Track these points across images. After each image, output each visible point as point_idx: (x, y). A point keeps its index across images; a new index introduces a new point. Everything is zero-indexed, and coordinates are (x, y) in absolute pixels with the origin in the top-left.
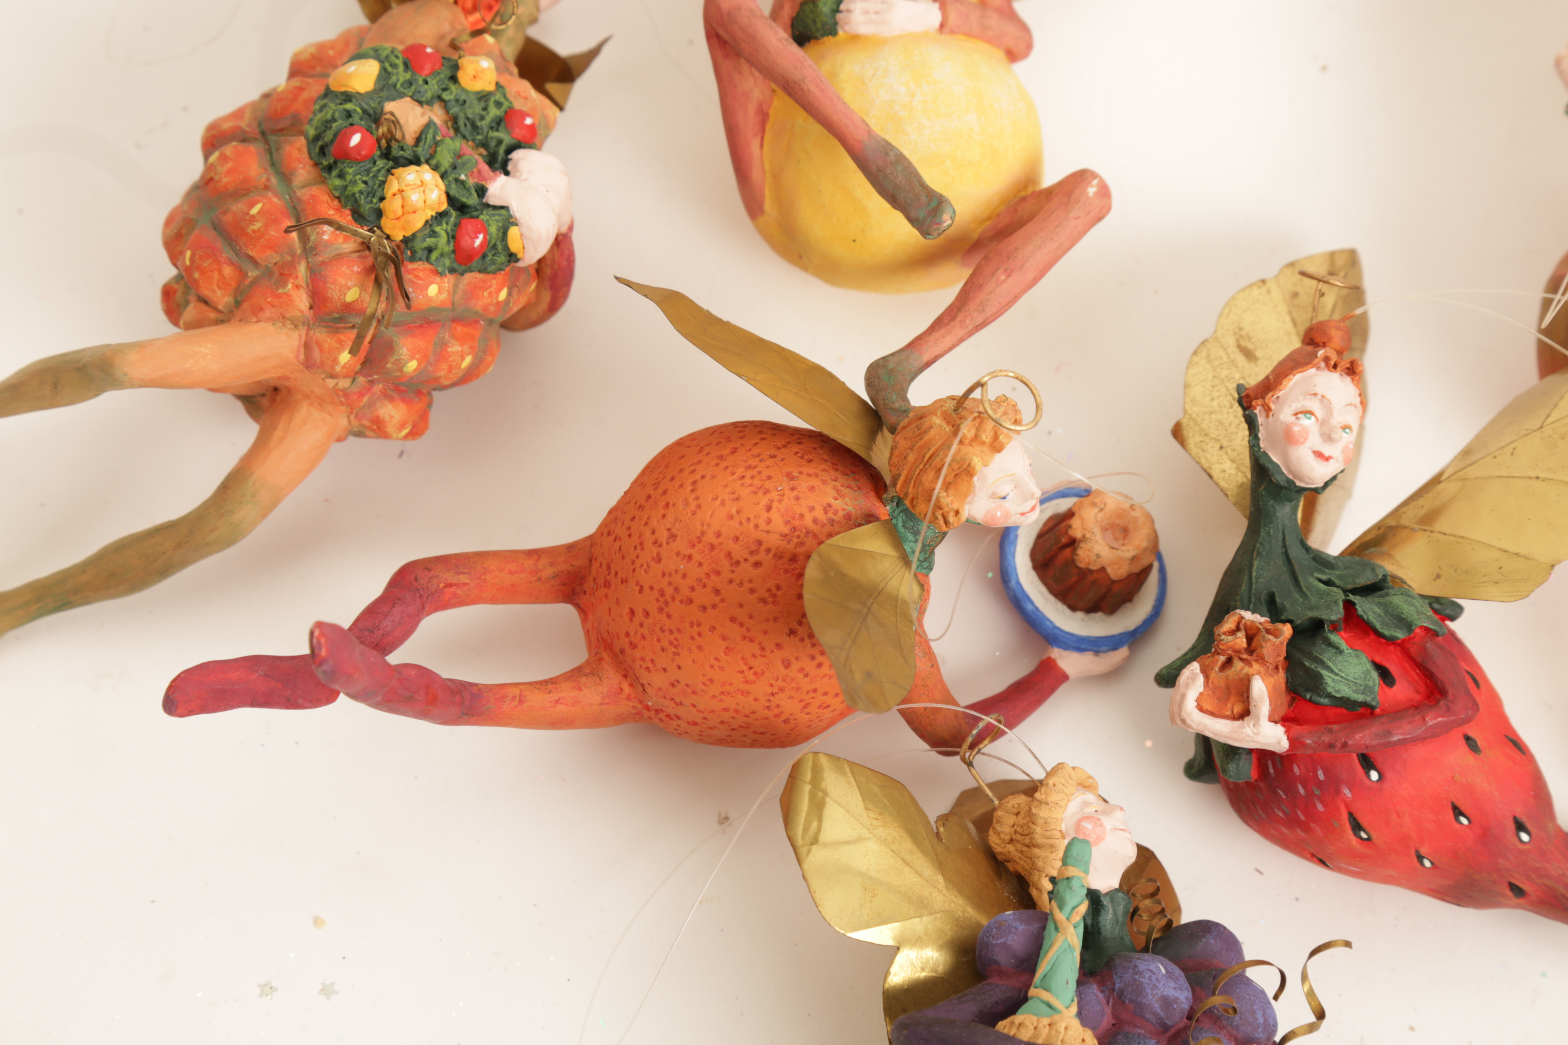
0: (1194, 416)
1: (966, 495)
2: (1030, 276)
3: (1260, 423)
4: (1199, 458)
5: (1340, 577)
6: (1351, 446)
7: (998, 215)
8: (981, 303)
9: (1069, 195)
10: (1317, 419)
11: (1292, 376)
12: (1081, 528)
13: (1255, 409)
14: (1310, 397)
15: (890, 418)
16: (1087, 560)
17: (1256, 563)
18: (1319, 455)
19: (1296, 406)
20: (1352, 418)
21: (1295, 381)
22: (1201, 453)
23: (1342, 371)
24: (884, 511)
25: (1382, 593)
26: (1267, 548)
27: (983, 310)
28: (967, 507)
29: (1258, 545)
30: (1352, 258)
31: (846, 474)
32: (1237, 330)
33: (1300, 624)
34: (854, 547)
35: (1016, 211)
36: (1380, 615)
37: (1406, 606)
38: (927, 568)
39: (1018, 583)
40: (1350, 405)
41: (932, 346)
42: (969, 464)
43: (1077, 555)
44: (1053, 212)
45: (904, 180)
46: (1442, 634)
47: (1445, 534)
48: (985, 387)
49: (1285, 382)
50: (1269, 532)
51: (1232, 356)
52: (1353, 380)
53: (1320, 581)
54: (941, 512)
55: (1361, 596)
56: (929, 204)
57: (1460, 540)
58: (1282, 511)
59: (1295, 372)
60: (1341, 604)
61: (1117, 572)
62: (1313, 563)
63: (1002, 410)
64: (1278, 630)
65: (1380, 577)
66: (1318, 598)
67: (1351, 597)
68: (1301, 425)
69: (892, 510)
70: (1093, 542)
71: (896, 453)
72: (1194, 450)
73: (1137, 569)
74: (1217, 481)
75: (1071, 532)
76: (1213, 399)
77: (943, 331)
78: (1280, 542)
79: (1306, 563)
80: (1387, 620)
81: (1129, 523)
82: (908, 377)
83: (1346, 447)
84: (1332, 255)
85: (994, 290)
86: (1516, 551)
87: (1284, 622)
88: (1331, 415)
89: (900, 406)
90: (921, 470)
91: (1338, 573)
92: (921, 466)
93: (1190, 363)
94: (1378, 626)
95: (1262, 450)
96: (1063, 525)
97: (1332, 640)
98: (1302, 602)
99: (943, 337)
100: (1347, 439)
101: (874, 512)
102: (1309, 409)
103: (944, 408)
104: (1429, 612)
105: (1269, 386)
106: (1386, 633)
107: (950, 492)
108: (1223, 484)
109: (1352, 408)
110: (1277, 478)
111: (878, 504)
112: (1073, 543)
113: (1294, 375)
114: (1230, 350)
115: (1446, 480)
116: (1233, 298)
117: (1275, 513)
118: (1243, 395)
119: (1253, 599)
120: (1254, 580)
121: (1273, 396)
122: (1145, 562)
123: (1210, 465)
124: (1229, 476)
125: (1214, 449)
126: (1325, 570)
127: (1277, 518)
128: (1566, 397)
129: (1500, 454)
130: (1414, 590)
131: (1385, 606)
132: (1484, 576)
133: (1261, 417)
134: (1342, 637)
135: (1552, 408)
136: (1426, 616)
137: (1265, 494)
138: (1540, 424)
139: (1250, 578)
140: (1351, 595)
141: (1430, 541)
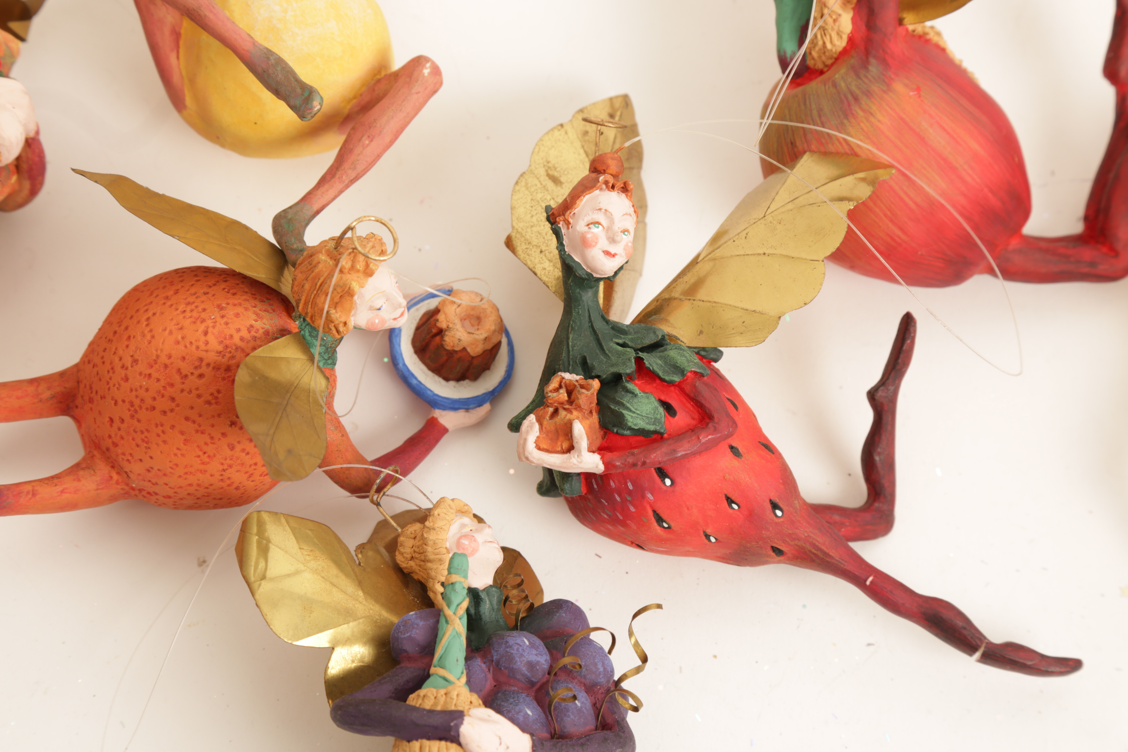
0: (520, 230)
1: (350, 311)
2: (388, 139)
3: (563, 234)
4: (526, 261)
5: (632, 340)
6: (630, 244)
7: (361, 95)
8: (353, 163)
9: (410, 76)
10: (603, 227)
11: (582, 198)
12: (445, 320)
13: (559, 224)
14: (597, 211)
15: (291, 256)
16: (452, 344)
17: (571, 336)
18: (607, 253)
19: (588, 219)
20: (630, 224)
21: (585, 201)
22: (527, 257)
23: (618, 190)
24: (294, 326)
25: (662, 348)
26: (578, 324)
27: (355, 168)
28: (352, 318)
29: (571, 323)
30: (626, 101)
31: (263, 301)
32: (545, 163)
33: (606, 378)
34: (273, 356)
35: (374, 90)
36: (661, 366)
37: (679, 357)
38: (331, 364)
39: (404, 365)
40: (626, 214)
41: (319, 198)
42: (349, 288)
43: (444, 341)
44: (400, 90)
45: (283, 78)
46: (707, 375)
47: (703, 301)
48: (354, 230)
49: (578, 202)
50: (579, 312)
51: (544, 183)
52: (627, 196)
53: (618, 344)
54: (333, 325)
55: (648, 353)
56: (303, 95)
57: (714, 304)
58: (587, 296)
59: (584, 194)
60: (633, 361)
61: (474, 351)
62: (612, 332)
63: (371, 244)
64: (589, 385)
65: (660, 337)
66: (617, 357)
67: (641, 354)
68: (593, 233)
69: (300, 324)
70: (455, 330)
71: (296, 283)
72: (522, 256)
73: (489, 346)
74: (540, 277)
75: (439, 325)
76: (532, 216)
77: (326, 186)
78: (587, 319)
79: (607, 332)
80: (667, 369)
81: (480, 313)
82: (304, 224)
83: (627, 245)
84: (611, 99)
85: (361, 152)
86: (753, 309)
87: (593, 378)
88: (613, 223)
89: (298, 247)
90: (315, 295)
91: (630, 337)
92: (315, 292)
93: (514, 191)
94: (661, 374)
95: (567, 253)
96: (432, 320)
97: (628, 388)
98: (606, 362)
99: (327, 191)
100: (627, 239)
101: (286, 327)
102: (597, 220)
103: (327, 248)
104: (695, 360)
105: (567, 206)
106: (667, 378)
107: (338, 310)
108: (545, 278)
109: (628, 217)
110: (580, 273)
111: (289, 321)
112: (441, 332)
113: (584, 196)
114: (542, 179)
115: (701, 261)
116: (541, 140)
117: (581, 298)
118: (550, 214)
119: (571, 363)
120: (571, 349)
121: (570, 213)
122: (495, 341)
123: (534, 265)
124: (549, 272)
125: (536, 253)
126: (621, 336)
127: (583, 301)
128: (780, 193)
129: (737, 239)
130: (685, 344)
131: (665, 359)
132: (733, 329)
133: (563, 229)
134: (636, 385)
135: (771, 201)
136: (695, 363)
137: (573, 284)
138: (764, 213)
139: (568, 347)
140: (640, 353)
141: (693, 308)
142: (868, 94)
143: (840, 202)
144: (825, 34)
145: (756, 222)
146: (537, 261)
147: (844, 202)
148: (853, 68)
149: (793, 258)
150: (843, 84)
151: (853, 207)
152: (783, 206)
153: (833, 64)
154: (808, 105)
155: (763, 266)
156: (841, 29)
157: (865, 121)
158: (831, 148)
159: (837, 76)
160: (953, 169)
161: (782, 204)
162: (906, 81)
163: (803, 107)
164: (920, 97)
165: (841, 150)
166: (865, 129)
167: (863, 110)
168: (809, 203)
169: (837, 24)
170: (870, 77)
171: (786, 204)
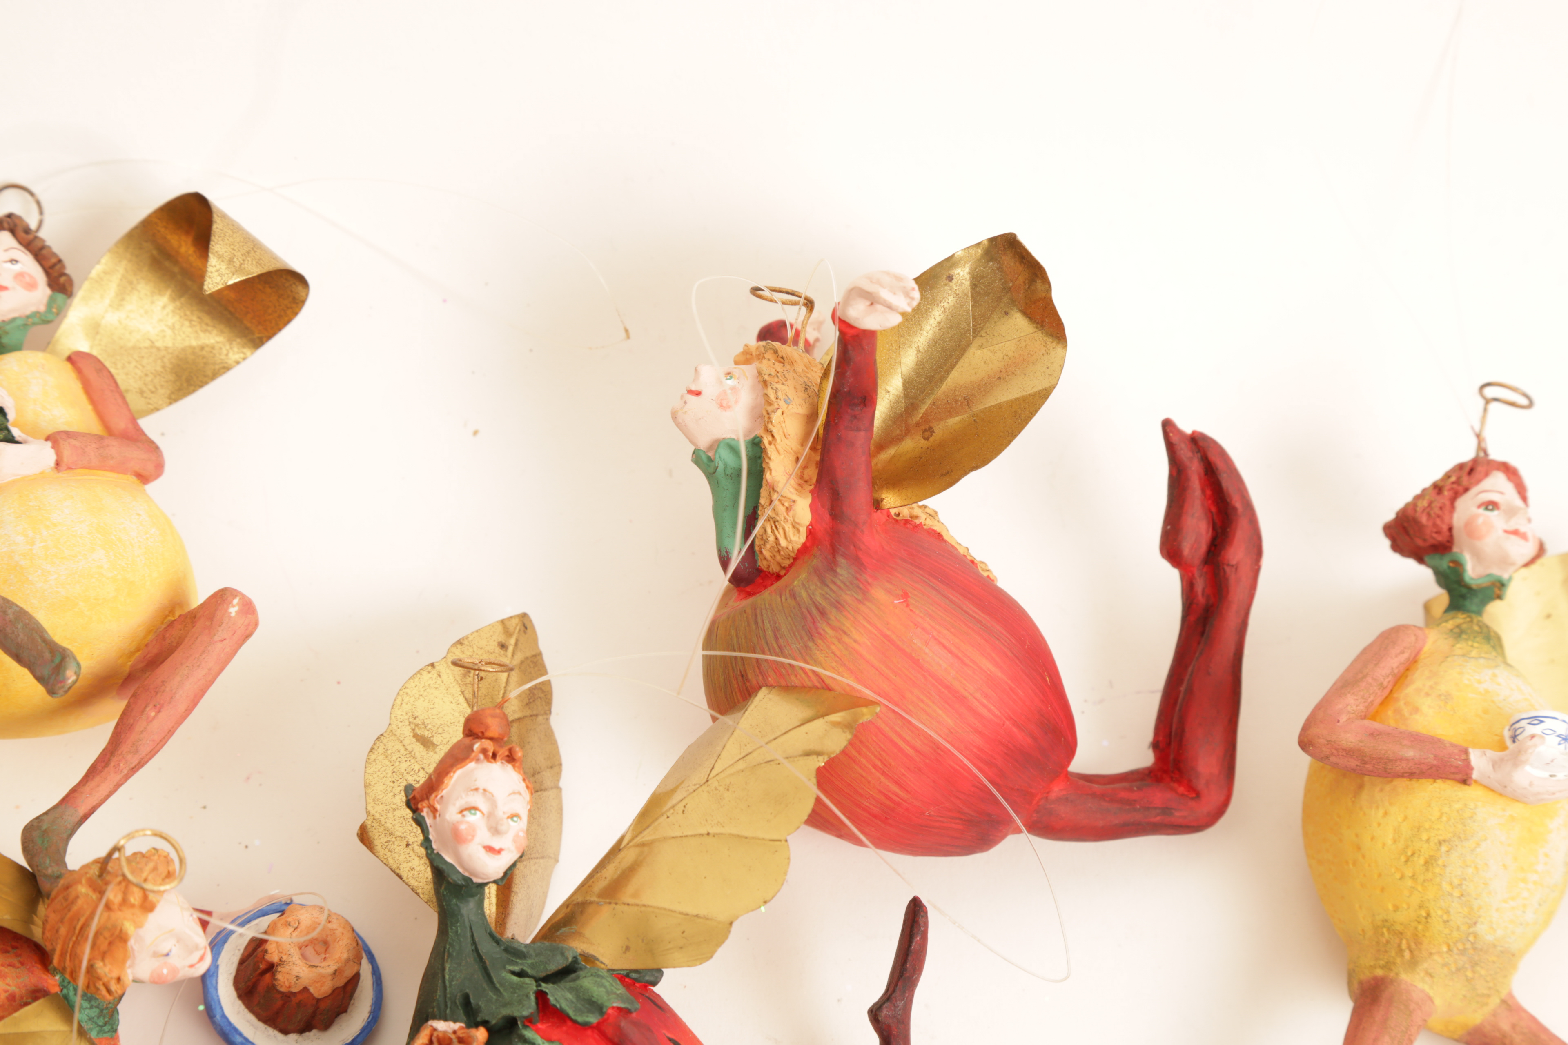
0: (377, 816)
1: (124, 961)
2: (182, 708)
3: (428, 825)
4: (387, 859)
5: (532, 966)
6: (522, 834)
7: (147, 645)
8: (134, 744)
9: (211, 618)
10: (482, 813)
11: (452, 774)
12: (277, 951)
13: (422, 811)
14: (472, 792)
15: (45, 886)
16: (287, 984)
17: (447, 966)
18: (490, 849)
19: (460, 803)
20: (521, 804)
21: (457, 776)
22: (389, 854)
23: (502, 759)
24: (52, 983)
25: (573, 976)
26: (457, 948)
27: (137, 751)
28: (129, 971)
29: (448, 947)
30: (524, 622)
32: (411, 720)
33: (495, 1024)
35: (164, 638)
36: (572, 1002)
37: (595, 988)
38: (109, 1032)
39: (224, 1016)
40: (514, 793)
41: (87, 797)
42: (121, 931)
43: (276, 980)
44: (197, 638)
45: (26, 638)
46: (635, 1010)
47: (628, 904)
48: (122, 851)
49: (446, 781)
50: (457, 931)
51: (409, 748)
52: (514, 766)
53: (514, 973)
54: (101, 983)
55: (554, 983)
56: (52, 661)
57: (643, 909)
58: (467, 909)
59: (454, 769)
60: (532, 997)
61: (320, 990)
62: (505, 956)
63: (151, 865)
64: (470, 1037)
65: (570, 959)
66: (512, 993)
67: (544, 987)
68: (468, 822)
69: (61, 979)
70: (291, 964)
71: (48, 927)
72: (381, 852)
73: (341, 982)
74: (407, 881)
75: (268, 957)
76: (394, 796)
77: (97, 779)
78: (469, 940)
79: (498, 956)
80: (579, 1005)
81: (327, 936)
82: (65, 835)
83: (517, 836)
84: (502, 622)
85: (145, 728)
86: (695, 912)
87: (477, 1025)
88: (496, 807)
89: (53, 872)
90: (74, 943)
91: (529, 961)
92: (74, 939)
93: (368, 761)
94: (571, 1013)
95: (435, 852)
96: (260, 949)
97: (526, 1037)
98: (497, 1000)
99: (98, 786)
100: (519, 827)
101: (40, 986)
102: (473, 805)
103: (88, 876)
104: (618, 989)
105: (433, 785)
106: (580, 1019)
107: (107, 961)
108: (413, 883)
109: (517, 796)
110: (454, 878)
111: (45, 977)
112: (271, 968)
113: (454, 772)
114: (406, 742)
115: (625, 847)
116: (404, 687)
117: (459, 911)
118: (410, 797)
119: (449, 1004)
120: (447, 984)
121: (436, 796)
122: (349, 973)
123: (398, 865)
124: (419, 874)
125: (400, 847)
126: (518, 960)
127: (462, 916)
128: (728, 746)
129: (672, 813)
130: (607, 966)
131: (576, 991)
132: (670, 942)
133: (429, 819)
134: (538, 1031)
135: (716, 758)
136: (618, 995)
137: (447, 893)
138: (706, 777)
139: (444, 982)
140: (543, 985)
141: (615, 914)
142: (838, 605)
143: (806, 758)
144: (776, 527)
145: (697, 789)
146: (402, 858)
147: (811, 758)
148: (816, 571)
149: (746, 838)
150: (804, 594)
151: (823, 764)
152: (732, 765)
153: (791, 566)
154: (760, 624)
155: (707, 851)
156: (797, 520)
157: (836, 643)
158: (794, 680)
159: (795, 583)
160: (962, 699)
161: (731, 763)
162: (888, 586)
163: (754, 627)
164: (908, 606)
165: (809, 684)
166: (838, 653)
167: (833, 628)
168: (765, 760)
169: (791, 513)
170: (839, 583)
171: (736, 762)
